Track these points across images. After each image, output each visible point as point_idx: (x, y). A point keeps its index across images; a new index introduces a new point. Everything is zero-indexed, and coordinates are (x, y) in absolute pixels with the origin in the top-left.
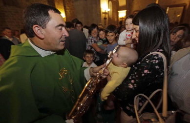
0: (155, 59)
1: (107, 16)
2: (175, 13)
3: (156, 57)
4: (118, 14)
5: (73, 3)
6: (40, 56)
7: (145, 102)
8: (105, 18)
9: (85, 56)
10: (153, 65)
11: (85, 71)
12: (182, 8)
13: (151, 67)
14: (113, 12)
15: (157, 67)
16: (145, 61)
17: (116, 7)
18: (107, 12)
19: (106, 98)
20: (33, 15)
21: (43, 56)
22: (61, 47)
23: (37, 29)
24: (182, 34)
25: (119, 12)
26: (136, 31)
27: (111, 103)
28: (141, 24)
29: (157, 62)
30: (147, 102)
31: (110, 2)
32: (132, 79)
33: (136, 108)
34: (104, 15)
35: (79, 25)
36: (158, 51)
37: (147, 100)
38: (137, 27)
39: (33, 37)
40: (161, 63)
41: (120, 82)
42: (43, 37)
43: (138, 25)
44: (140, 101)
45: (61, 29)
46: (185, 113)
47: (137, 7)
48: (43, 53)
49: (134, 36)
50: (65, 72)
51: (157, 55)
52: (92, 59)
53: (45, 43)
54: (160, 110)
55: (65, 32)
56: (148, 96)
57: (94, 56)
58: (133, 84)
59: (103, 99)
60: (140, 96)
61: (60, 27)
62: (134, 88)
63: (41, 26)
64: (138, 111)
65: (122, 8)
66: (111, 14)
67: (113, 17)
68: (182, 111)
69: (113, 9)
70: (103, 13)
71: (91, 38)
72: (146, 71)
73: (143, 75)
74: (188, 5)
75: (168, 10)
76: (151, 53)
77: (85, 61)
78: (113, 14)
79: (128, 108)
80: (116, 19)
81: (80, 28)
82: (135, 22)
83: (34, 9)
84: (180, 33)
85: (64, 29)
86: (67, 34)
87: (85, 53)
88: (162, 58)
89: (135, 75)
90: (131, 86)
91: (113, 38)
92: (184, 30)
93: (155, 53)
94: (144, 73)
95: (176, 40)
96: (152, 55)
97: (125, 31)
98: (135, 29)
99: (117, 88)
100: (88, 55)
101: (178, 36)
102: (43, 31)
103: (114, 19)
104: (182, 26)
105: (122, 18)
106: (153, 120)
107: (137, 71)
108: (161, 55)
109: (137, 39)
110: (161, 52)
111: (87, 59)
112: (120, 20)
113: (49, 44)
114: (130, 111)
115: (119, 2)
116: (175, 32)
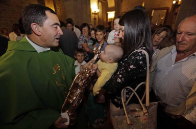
0: (139, 55)
1: (97, 16)
2: (159, 16)
3: (140, 54)
4: (107, 15)
5: (63, 2)
6: (36, 51)
7: (131, 93)
8: (95, 19)
9: (76, 55)
10: (138, 61)
11: (76, 69)
12: (166, 11)
13: (136, 63)
14: (103, 12)
15: (141, 62)
16: (131, 58)
17: (105, 8)
18: (96, 12)
19: (98, 93)
20: (31, 14)
21: (39, 52)
22: (56, 44)
23: (34, 26)
24: (165, 35)
25: (108, 13)
26: (122, 31)
27: (102, 97)
28: (126, 25)
29: (141, 58)
30: (133, 94)
31: (100, 3)
32: (120, 74)
33: (123, 100)
34: (94, 15)
35: (69, 25)
36: (142, 49)
37: (132, 92)
38: (123, 27)
39: (31, 34)
40: (144, 59)
41: (109, 77)
42: (40, 34)
43: (124, 25)
44: (127, 93)
45: (56, 28)
46: (167, 105)
47: (125, 9)
48: (39, 49)
49: (121, 36)
50: (59, 68)
51: (141, 52)
52: (83, 58)
53: (41, 39)
54: (144, 102)
55: (60, 31)
56: (134, 89)
57: (85, 55)
58: (121, 78)
59: (95, 94)
60: (127, 89)
61: (55, 26)
62: (122, 81)
63: (38, 24)
64: (125, 103)
65: (111, 10)
66: (100, 15)
67: (102, 17)
68: (164, 104)
69: (102, 10)
70: (93, 13)
71: (82, 37)
72: (131, 67)
73: (129, 70)
74: (171, 8)
75: (153, 12)
76: (136, 51)
77: (76, 60)
78: (102, 15)
79: (116, 100)
80: (105, 20)
81: (71, 28)
82: (121, 23)
83: (32, 9)
84: (163, 34)
85: (59, 27)
86: (61, 33)
87: (76, 52)
88: (145, 55)
89: (123, 70)
90: (119, 80)
91: (101, 37)
92: (167, 31)
93: (139, 50)
94: (130, 68)
95: (160, 41)
96: (137, 52)
97: (114, 30)
98: (121, 29)
99: (107, 83)
100: (79, 54)
101: (162, 37)
102: (40, 29)
103: (104, 19)
104: (165, 28)
105: (111, 19)
106: (137, 109)
107: (124, 66)
108: (144, 52)
109: (123, 38)
110: (144, 49)
111: (79, 58)
112: (109, 21)
113: (45, 41)
114: (118, 102)
115: (109, 3)
116: (159, 33)
